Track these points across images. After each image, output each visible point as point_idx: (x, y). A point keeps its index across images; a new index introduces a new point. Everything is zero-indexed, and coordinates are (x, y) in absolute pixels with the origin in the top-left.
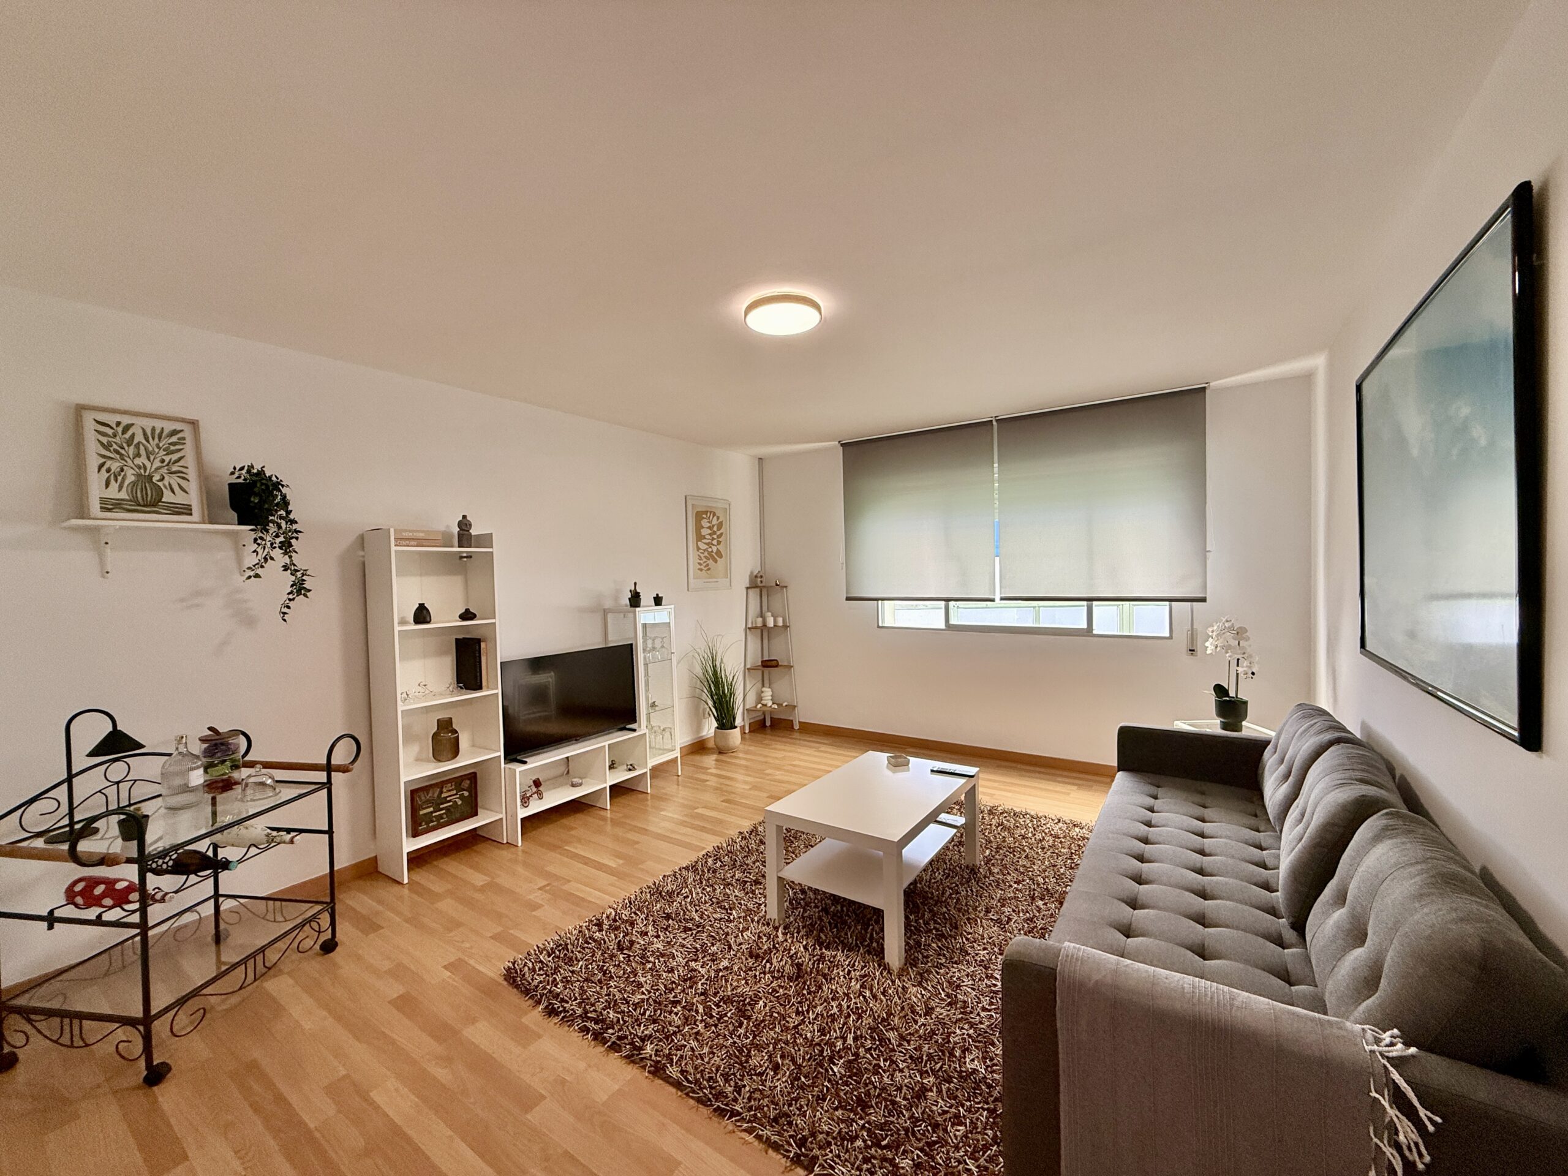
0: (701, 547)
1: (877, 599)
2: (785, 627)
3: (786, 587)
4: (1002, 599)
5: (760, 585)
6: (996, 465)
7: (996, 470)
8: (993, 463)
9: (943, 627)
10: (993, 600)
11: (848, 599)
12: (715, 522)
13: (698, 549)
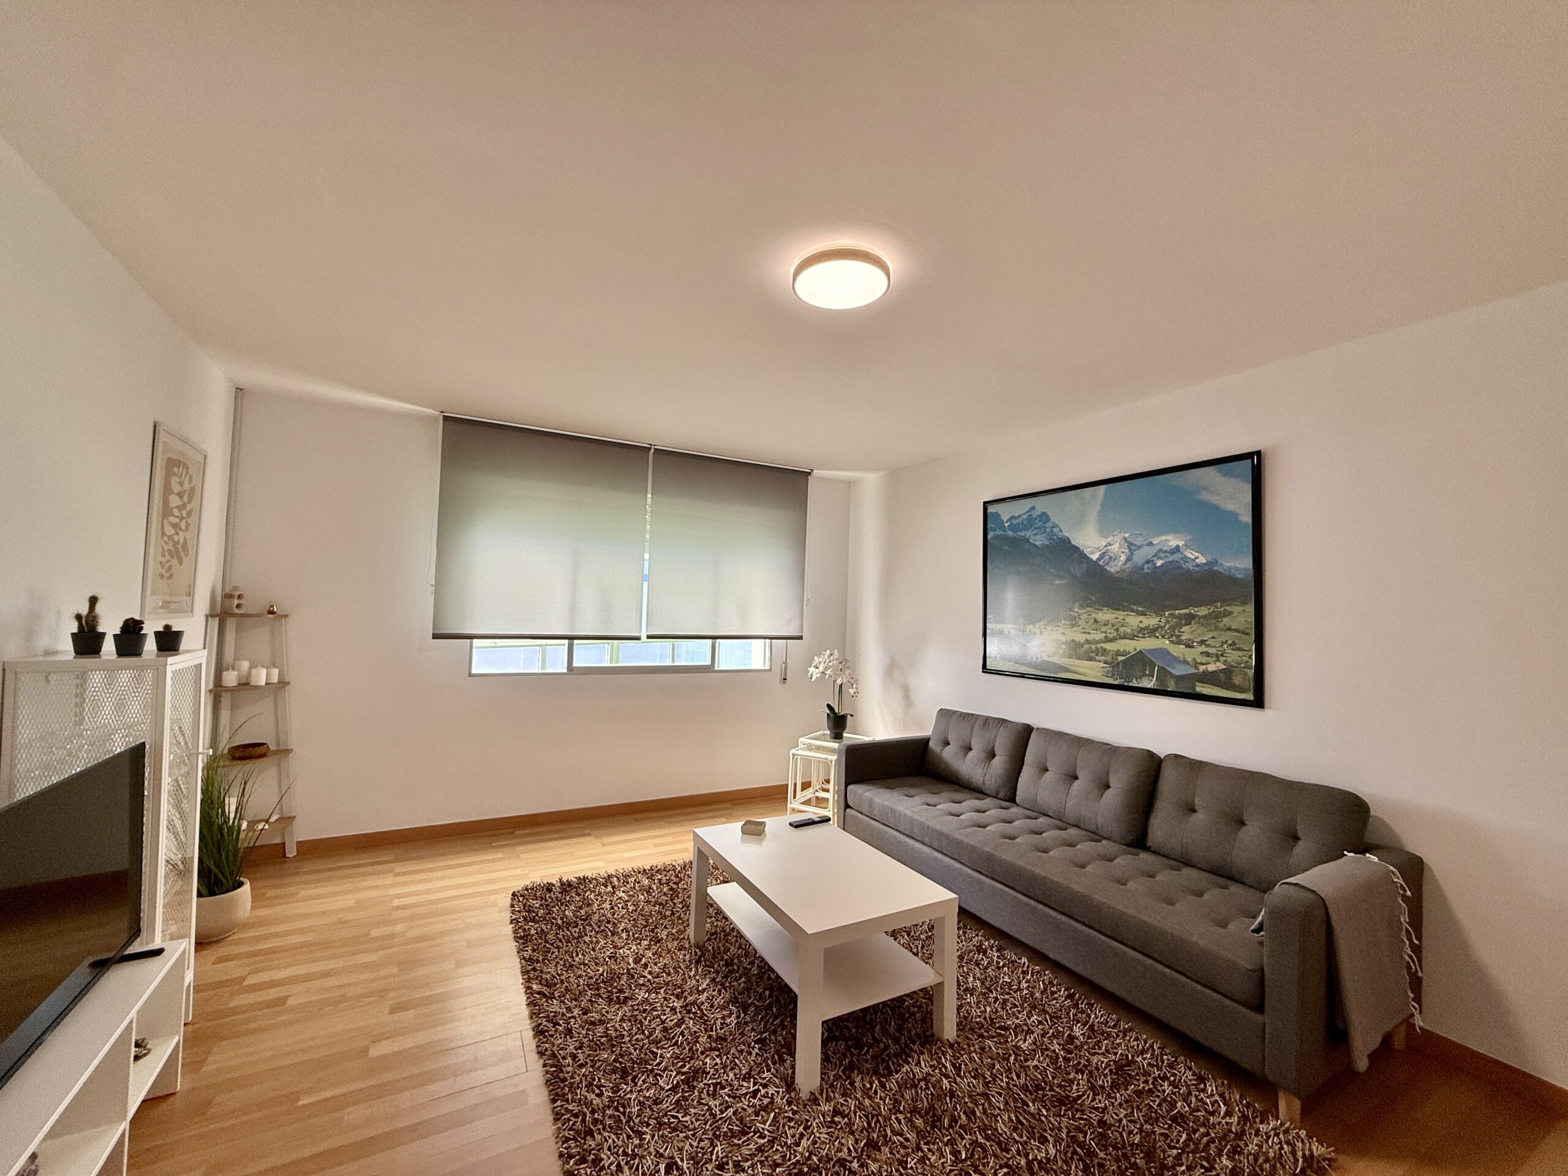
0: (167, 532)
1: (471, 637)
2: (283, 683)
3: (286, 616)
4: (649, 637)
5: (237, 611)
6: (649, 496)
7: (649, 501)
8: (647, 493)
9: (565, 671)
10: (638, 638)
11: (436, 636)
12: (186, 486)
13: (163, 534)
